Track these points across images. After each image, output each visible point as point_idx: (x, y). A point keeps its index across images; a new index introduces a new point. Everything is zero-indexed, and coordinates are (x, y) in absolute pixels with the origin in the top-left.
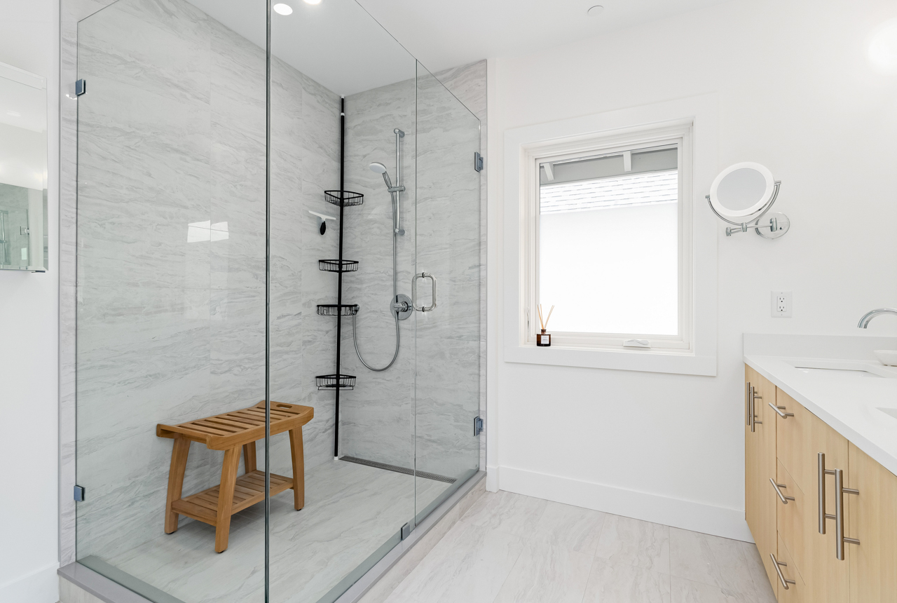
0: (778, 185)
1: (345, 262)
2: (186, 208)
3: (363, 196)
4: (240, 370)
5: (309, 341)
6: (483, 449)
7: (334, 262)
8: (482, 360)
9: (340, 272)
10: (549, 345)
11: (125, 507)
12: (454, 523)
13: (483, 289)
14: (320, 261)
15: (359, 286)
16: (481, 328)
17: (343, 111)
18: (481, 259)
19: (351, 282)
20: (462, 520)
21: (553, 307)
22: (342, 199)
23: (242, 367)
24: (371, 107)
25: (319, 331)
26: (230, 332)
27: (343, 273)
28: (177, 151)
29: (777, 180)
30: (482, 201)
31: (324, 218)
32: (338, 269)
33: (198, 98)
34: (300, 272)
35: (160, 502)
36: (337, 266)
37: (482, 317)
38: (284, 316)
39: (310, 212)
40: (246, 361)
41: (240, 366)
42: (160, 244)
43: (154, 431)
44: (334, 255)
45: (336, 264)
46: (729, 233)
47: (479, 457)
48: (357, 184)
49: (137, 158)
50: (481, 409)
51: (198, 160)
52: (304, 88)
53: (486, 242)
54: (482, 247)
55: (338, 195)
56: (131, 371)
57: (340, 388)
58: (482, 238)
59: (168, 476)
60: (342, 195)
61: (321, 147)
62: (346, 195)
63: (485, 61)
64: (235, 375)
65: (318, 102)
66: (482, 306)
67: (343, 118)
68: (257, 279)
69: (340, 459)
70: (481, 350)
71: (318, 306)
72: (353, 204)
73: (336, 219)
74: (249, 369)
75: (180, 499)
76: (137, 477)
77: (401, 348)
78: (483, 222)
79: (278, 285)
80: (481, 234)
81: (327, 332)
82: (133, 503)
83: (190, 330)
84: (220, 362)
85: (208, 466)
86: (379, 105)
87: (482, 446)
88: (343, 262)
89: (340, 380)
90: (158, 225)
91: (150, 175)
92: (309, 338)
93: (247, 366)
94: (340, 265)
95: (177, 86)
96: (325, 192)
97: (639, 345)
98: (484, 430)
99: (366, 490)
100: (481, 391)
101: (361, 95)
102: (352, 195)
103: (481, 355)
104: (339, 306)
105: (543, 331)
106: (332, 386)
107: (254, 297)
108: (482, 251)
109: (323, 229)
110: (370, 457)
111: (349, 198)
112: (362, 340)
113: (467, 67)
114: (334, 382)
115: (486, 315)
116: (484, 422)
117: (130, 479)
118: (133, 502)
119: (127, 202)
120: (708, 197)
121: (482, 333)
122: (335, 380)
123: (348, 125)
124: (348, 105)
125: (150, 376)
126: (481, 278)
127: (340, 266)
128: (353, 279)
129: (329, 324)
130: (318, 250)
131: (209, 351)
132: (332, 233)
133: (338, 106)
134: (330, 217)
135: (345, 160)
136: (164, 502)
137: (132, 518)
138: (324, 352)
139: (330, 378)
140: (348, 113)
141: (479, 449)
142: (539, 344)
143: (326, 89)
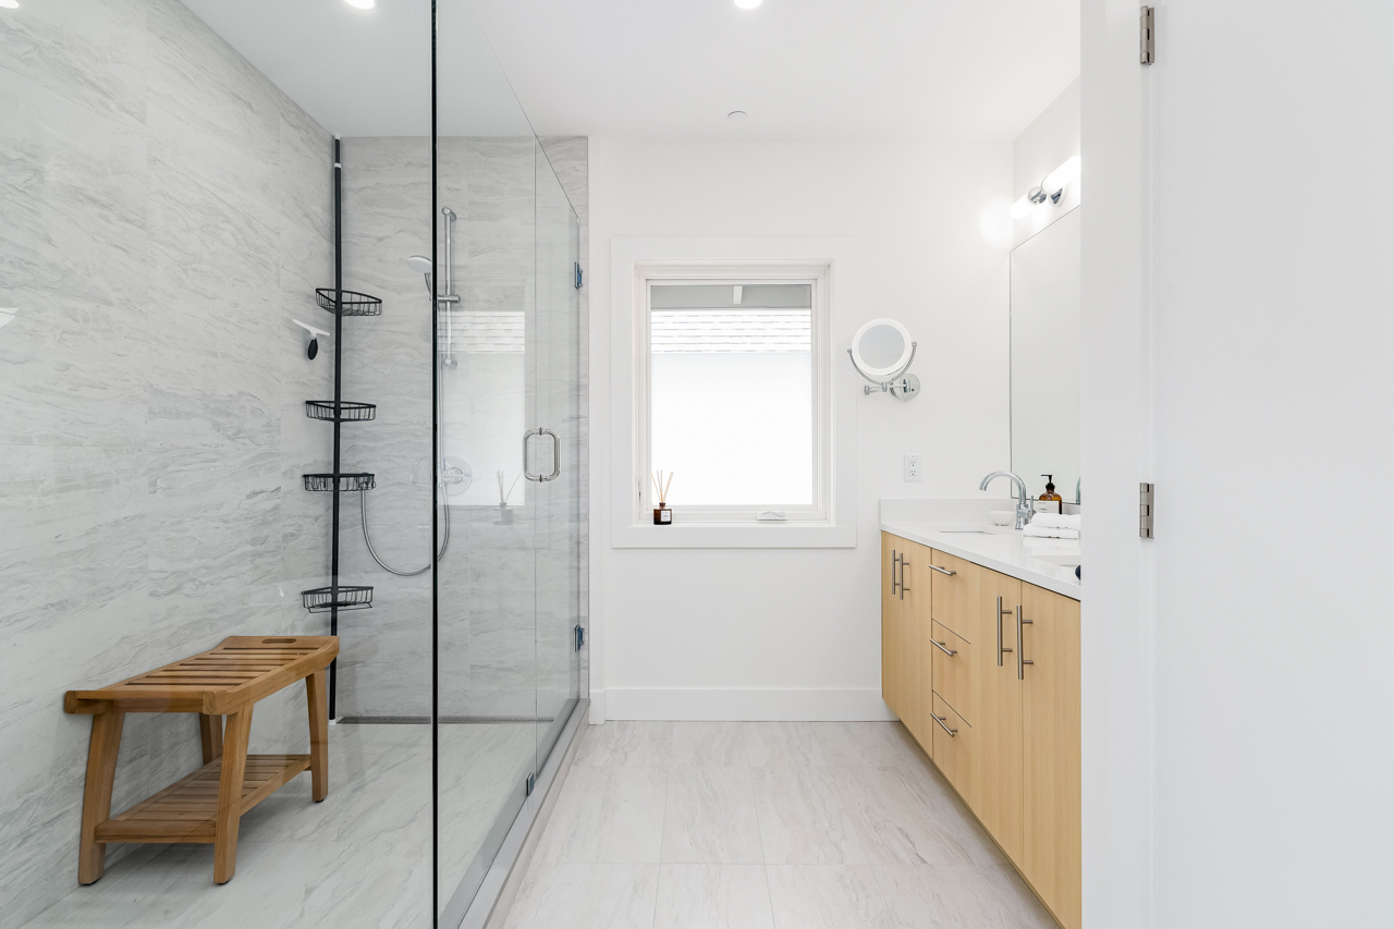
0: (914, 346)
1: (347, 406)
2: (109, 304)
3: (380, 301)
4: (194, 587)
5: (292, 535)
6: (585, 668)
7: (327, 405)
8: (582, 547)
9: (337, 421)
10: (669, 523)
11: (11, 848)
12: (569, 769)
13: (583, 450)
14: (308, 402)
15: (372, 444)
16: (581, 504)
17: (338, 160)
18: (581, 410)
19: (355, 437)
20: (576, 764)
21: (672, 473)
22: (339, 302)
23: (197, 583)
24: (393, 164)
25: (305, 517)
26: (179, 523)
27: (341, 424)
28: (94, 201)
29: (915, 341)
30: (581, 330)
31: (315, 332)
32: (333, 416)
33: (128, 112)
34: (279, 419)
35: (69, 831)
36: (332, 411)
37: (582, 488)
38: (255, 494)
39: (295, 321)
40: (203, 571)
41: (193, 580)
42: (67, 367)
43: (60, 705)
44: (326, 394)
45: (329, 408)
46: (867, 391)
47: (579, 681)
48: (364, 280)
49: (29, 209)
50: (582, 614)
51: (128, 221)
52: (283, 115)
53: (587, 386)
54: (581, 393)
55: (333, 296)
56: (20, 598)
57: (339, 608)
58: (582, 380)
59: (83, 783)
60: (339, 295)
61: (306, 216)
62: (346, 297)
63: (586, 138)
64: (187, 596)
65: (302, 140)
66: (581, 474)
67: (338, 173)
68: (218, 431)
69: (338, 723)
70: (582, 533)
71: (306, 476)
72: (357, 313)
73: (329, 334)
74: (208, 585)
75: (107, 819)
76: (31, 791)
77: (451, 538)
78: (582, 359)
79: (247, 441)
80: (581, 374)
81: (317, 519)
82: (24, 840)
83: (116, 521)
84: (164, 575)
85: (146, 758)
86: (408, 164)
87: (583, 665)
88: (342, 406)
89: (339, 595)
90: (64, 332)
91: (49, 241)
92: (291, 530)
93: (204, 580)
94: (337, 411)
95: (93, 86)
96: (318, 290)
97: (774, 517)
98: (586, 643)
99: (415, 755)
100: (581, 590)
101: (374, 140)
102: (356, 298)
103: (581, 540)
104: (336, 477)
105: (662, 505)
106: (325, 605)
107: (214, 461)
108: (581, 398)
109: (312, 350)
110: (394, 711)
111: (352, 303)
112: (376, 530)
113: (559, 140)
114: (329, 599)
115: (588, 486)
116: (586, 631)
117: (19, 797)
118: (25, 837)
119: (11, 288)
120: (850, 352)
121: (582, 511)
122: (330, 596)
123: (346, 184)
124: (345, 151)
125: (53, 605)
126: (581, 434)
127: (335, 411)
128: (358, 432)
129: (320, 503)
130: (304, 384)
131: (146, 556)
132: (325, 356)
133: (328, 151)
134: (321, 331)
135: (342, 240)
136: (77, 830)
137: (24, 868)
138: (312, 551)
139: (323, 593)
140: (347, 165)
141: (579, 670)
142: (657, 521)
143: (313, 120)
